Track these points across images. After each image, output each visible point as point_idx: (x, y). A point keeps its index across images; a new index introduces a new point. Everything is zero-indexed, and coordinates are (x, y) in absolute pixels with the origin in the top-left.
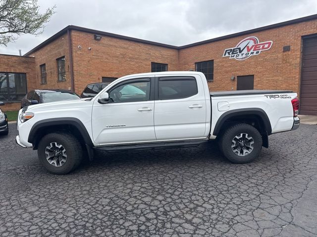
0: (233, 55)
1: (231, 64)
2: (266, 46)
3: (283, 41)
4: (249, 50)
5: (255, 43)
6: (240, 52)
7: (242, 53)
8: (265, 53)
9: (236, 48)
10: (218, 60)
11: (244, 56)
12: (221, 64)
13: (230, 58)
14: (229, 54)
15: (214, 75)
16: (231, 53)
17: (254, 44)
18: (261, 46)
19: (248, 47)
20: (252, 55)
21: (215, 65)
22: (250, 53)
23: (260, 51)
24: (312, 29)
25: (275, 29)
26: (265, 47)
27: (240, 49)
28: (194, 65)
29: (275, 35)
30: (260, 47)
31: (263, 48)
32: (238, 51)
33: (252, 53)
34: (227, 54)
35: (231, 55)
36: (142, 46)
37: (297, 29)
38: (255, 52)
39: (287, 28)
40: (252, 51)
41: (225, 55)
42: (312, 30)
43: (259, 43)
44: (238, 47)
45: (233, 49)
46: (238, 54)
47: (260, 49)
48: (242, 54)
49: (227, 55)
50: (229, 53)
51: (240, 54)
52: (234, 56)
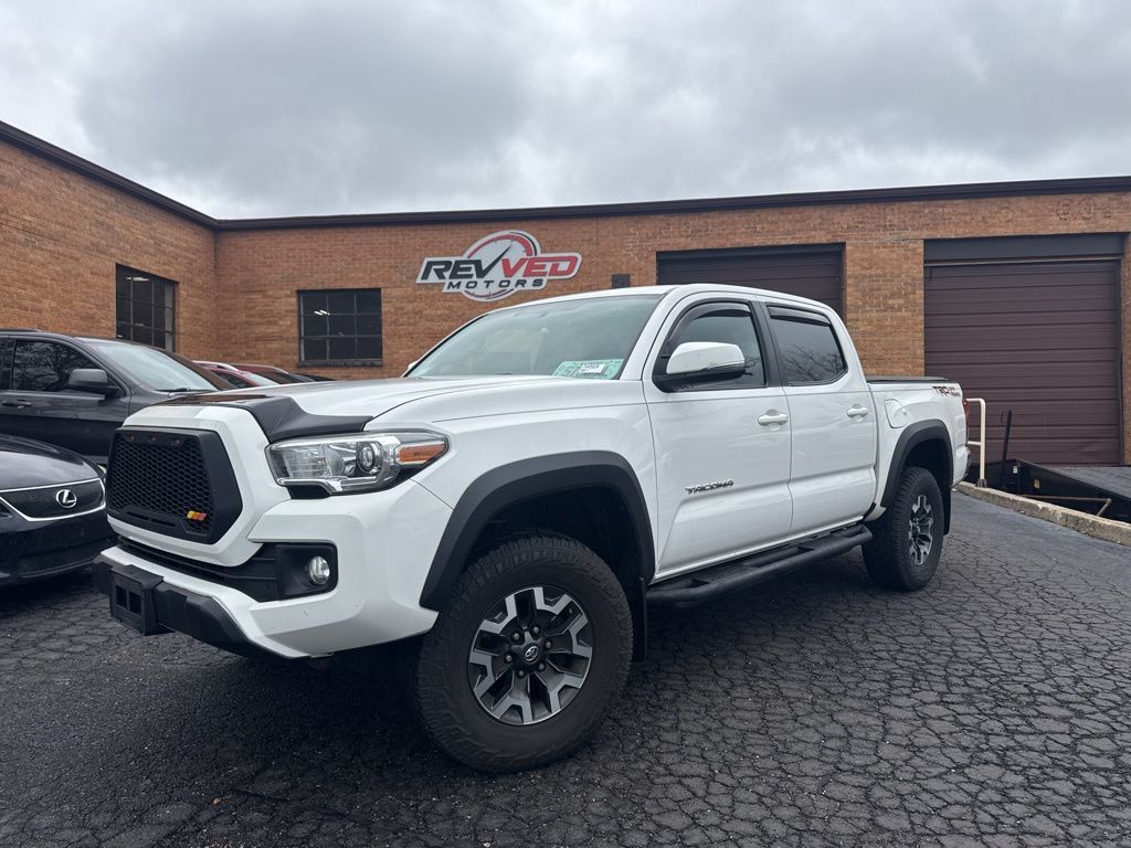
0: (455, 282)
1: (450, 308)
2: (564, 266)
3: (612, 260)
4: (509, 272)
5: (529, 252)
6: (481, 273)
7: (487, 278)
8: (559, 285)
9: (465, 258)
10: (399, 292)
11: (494, 288)
12: (410, 307)
13: (445, 290)
14: (441, 276)
15: (386, 342)
16: (447, 274)
17: (524, 256)
18: (549, 266)
19: (506, 263)
20: (520, 288)
21: (385, 308)
22: (514, 280)
23: (545, 279)
24: (681, 236)
25: (585, 221)
26: (559, 269)
27: (478, 263)
28: (294, 300)
29: (587, 237)
30: (543, 267)
31: (554, 271)
32: (473, 271)
33: (521, 283)
34: (433, 273)
35: (447, 281)
36: (81, 187)
37: (645, 231)
38: (530, 280)
39: (621, 224)
40: (519, 275)
41: (425, 276)
42: (683, 240)
43: (540, 255)
44: (474, 258)
45: (453, 260)
46: (474, 278)
47: (544, 274)
48: (488, 282)
49: (433, 278)
50: (440, 274)
51: (481, 281)
52: (459, 284)
